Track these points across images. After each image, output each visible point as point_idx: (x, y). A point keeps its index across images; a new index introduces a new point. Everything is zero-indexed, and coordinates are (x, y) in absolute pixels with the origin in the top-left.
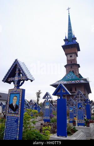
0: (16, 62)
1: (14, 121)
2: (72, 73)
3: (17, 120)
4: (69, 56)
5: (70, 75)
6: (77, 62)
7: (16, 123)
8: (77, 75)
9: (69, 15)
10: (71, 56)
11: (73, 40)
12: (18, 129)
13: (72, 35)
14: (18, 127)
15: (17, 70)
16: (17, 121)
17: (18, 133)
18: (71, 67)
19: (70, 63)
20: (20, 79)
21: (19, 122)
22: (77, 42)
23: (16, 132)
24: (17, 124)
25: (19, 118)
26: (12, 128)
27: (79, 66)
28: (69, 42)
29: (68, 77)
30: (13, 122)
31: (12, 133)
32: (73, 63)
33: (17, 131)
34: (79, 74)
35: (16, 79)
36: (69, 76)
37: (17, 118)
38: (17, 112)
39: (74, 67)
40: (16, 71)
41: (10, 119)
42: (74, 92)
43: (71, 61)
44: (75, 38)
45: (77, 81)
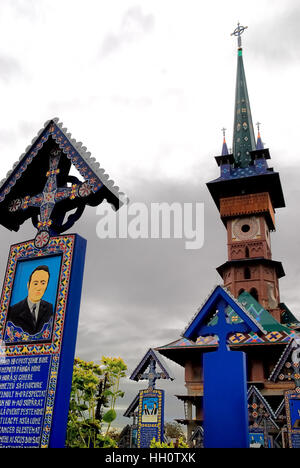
0: (52, 130)
1: (30, 377)
2: (252, 298)
3: (45, 368)
4: (236, 226)
6: (270, 254)
7: (38, 385)
8: (270, 311)
10: (246, 229)
11: (253, 159)
12: (49, 410)
13: (250, 139)
14: (51, 401)
15: (54, 163)
16: (42, 376)
17: (47, 429)
18: (247, 276)
19: (241, 256)
20: (65, 195)
21: (54, 375)
22: (271, 169)
23: (35, 426)
24: (44, 387)
25: (56, 358)
26: (16, 411)
27: (278, 270)
28: (237, 166)
30: (24, 381)
31: (15, 435)
32: (253, 255)
33: (43, 420)
34: (282, 306)
35: (49, 197)
37: (45, 360)
38: (46, 334)
39: (261, 274)
40: (47, 169)
41: (9, 369)
43: (247, 247)
44: (263, 153)
45: (273, 336)
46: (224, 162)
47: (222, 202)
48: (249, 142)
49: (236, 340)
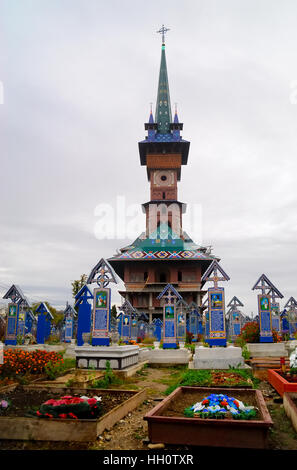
4: (157, 176)
9: (163, 52)
10: (164, 178)
11: (171, 129)
19: (160, 198)
28: (159, 132)
29: (158, 241)
43: (164, 191)
44: (179, 126)
45: (186, 254)
46: (151, 128)
47: (148, 157)
48: (168, 116)
49: (162, 256)
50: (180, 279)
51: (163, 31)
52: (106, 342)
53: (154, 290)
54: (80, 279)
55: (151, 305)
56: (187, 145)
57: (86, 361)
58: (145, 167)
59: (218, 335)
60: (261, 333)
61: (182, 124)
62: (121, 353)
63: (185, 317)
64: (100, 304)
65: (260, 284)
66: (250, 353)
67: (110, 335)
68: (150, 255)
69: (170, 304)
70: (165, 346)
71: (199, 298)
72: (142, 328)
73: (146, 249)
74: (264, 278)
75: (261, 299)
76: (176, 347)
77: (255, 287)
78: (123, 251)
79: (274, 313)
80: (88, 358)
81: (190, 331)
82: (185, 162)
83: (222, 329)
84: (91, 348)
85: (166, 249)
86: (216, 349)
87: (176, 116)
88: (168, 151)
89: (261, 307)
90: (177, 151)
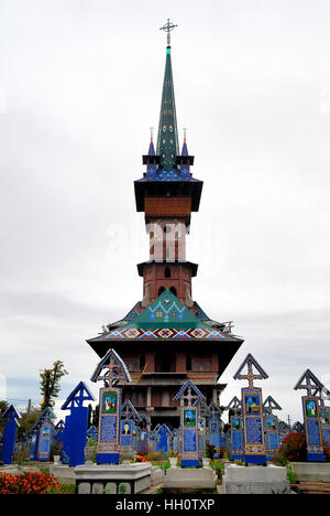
2: (173, 296)
5: (167, 305)
8: (189, 309)
9: (168, 57)
11: (177, 163)
13: (175, 142)
18: (168, 275)
27: (194, 270)
28: (161, 167)
29: (159, 315)
34: (195, 304)
36: (159, 309)
42: (184, 377)
44: (189, 160)
45: (197, 333)
46: (151, 162)
47: (147, 202)
48: (174, 146)
49: (165, 335)
50: (189, 368)
51: (169, 27)
52: (114, 459)
53: (153, 383)
54: (53, 367)
55: (149, 403)
56: (199, 185)
57: (88, 485)
58: (143, 214)
59: (255, 450)
60: (309, 448)
61: (192, 158)
62: (134, 472)
63: (204, 423)
64: (108, 408)
65: (304, 383)
66: (295, 476)
67: (121, 449)
68: (149, 333)
69: (190, 407)
70: (184, 464)
71: (215, 394)
72: (142, 437)
73: (144, 326)
74: (309, 375)
75: (306, 401)
76: (198, 464)
77: (298, 386)
78: (112, 328)
79: (323, 421)
80: (92, 482)
81: (211, 444)
82: (195, 208)
83: (261, 441)
84: (95, 467)
85: (171, 326)
86: (254, 468)
87: (185, 145)
88: (174, 194)
89: (306, 412)
90: (185, 194)
